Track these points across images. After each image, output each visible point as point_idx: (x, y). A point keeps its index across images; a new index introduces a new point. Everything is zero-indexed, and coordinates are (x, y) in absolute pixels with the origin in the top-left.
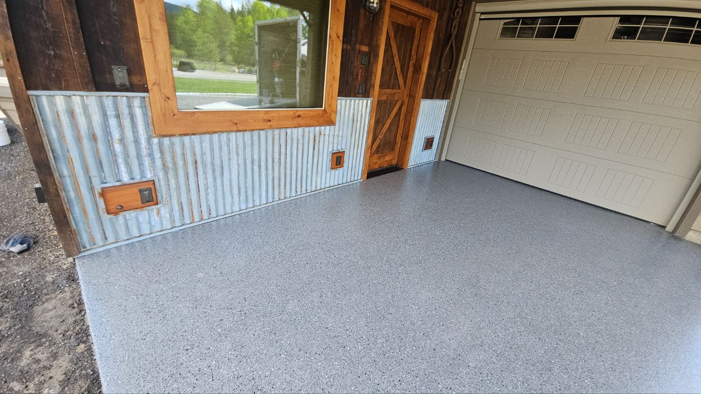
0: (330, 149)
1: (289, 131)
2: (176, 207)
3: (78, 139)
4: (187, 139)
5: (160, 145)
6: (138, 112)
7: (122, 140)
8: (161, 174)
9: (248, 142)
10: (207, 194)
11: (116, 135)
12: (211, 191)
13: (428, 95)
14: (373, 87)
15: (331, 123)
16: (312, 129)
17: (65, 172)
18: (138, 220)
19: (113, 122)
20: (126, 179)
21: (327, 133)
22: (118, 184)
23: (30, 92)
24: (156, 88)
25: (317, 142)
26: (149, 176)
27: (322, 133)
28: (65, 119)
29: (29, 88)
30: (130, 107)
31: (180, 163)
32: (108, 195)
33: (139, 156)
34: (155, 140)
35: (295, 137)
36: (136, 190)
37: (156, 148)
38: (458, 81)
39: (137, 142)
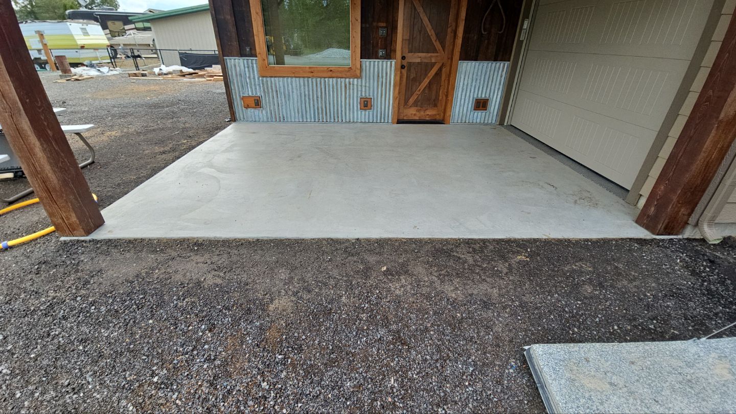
0: (359, 95)
1: (326, 79)
2: (269, 112)
3: (237, 75)
4: (273, 79)
5: (262, 81)
6: (255, 65)
7: (249, 77)
8: (263, 95)
10: (282, 109)
12: (284, 107)
15: (359, 77)
17: (233, 88)
18: (254, 114)
19: (247, 69)
20: (250, 94)
21: (355, 83)
22: (248, 95)
23: (225, 58)
24: (259, 55)
25: (348, 88)
26: (258, 94)
27: (351, 83)
28: (233, 68)
29: (223, 56)
30: (252, 63)
31: (270, 90)
32: (245, 100)
33: (255, 85)
34: (261, 78)
35: (331, 83)
36: (253, 99)
39: (254, 78)
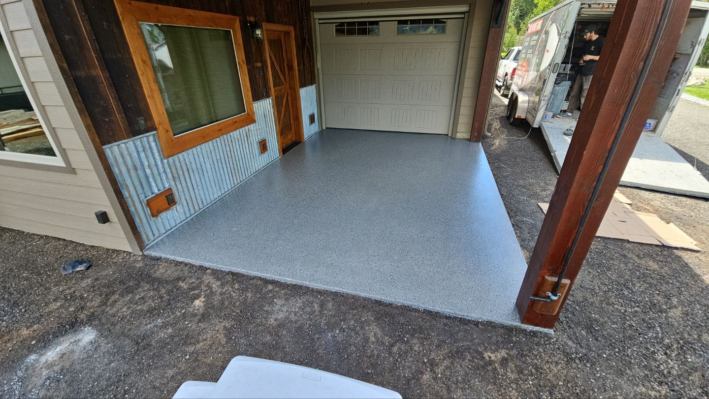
0: (257, 140)
2: (185, 204)
3: (129, 171)
4: (180, 155)
5: (168, 163)
6: (153, 144)
7: (149, 166)
8: (173, 183)
9: (212, 148)
10: (199, 192)
11: (146, 164)
13: (303, 85)
14: (270, 89)
15: (253, 121)
16: (243, 129)
18: (167, 218)
20: (156, 191)
21: (252, 129)
22: (154, 195)
23: (104, 147)
24: (160, 126)
25: (248, 137)
26: (167, 186)
27: (250, 130)
28: (120, 160)
29: (102, 144)
30: (149, 142)
31: (180, 172)
32: (151, 204)
33: (159, 173)
34: (165, 161)
35: (235, 137)
36: (163, 197)
37: (166, 166)
38: (318, 69)
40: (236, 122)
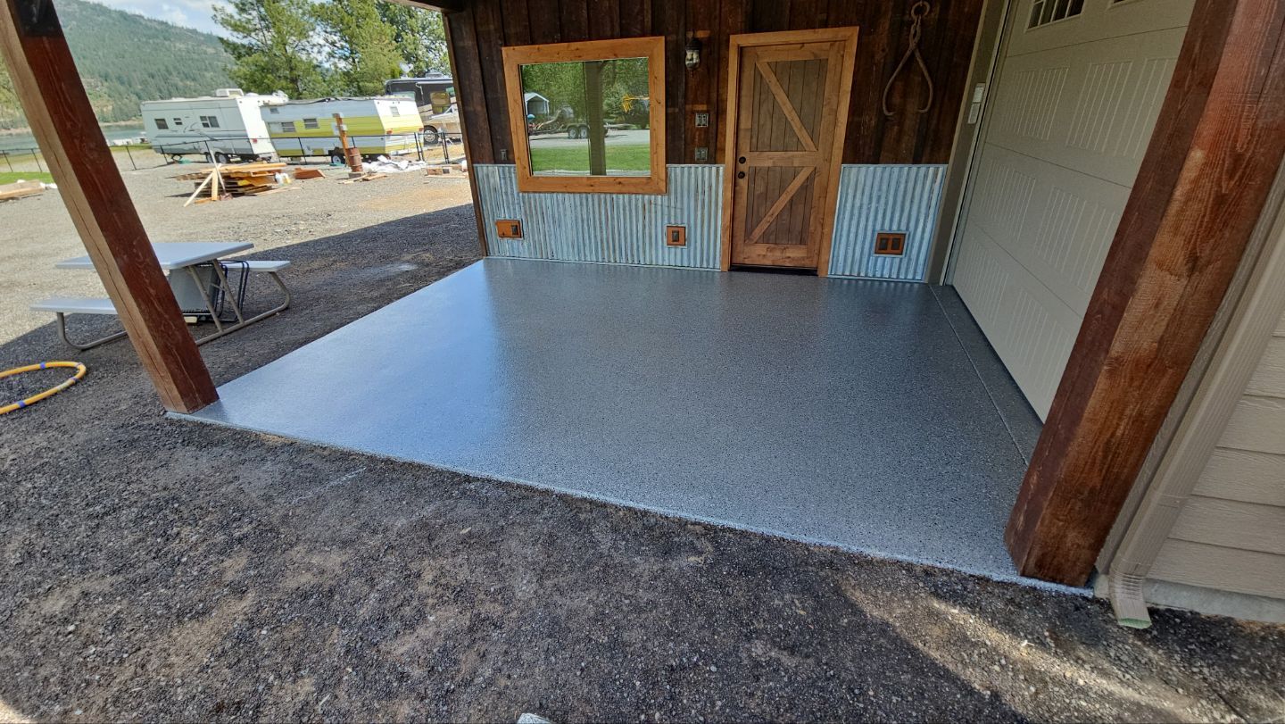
0: (666, 222)
1: (614, 196)
2: (532, 244)
3: (490, 190)
4: (537, 195)
5: (523, 197)
6: (513, 176)
7: (506, 193)
8: (524, 218)
10: (550, 240)
12: (553, 237)
15: (660, 192)
16: (639, 196)
17: (484, 208)
18: (513, 246)
19: (502, 181)
20: (507, 218)
21: (659, 202)
22: (504, 219)
23: (475, 165)
24: (518, 161)
25: (647, 211)
26: (518, 218)
27: (652, 202)
29: (473, 163)
32: (500, 225)
33: (513, 204)
34: (521, 194)
35: (621, 202)
36: (511, 224)
37: (521, 199)
38: (969, 127)
39: (512, 194)
40: (620, 183)
